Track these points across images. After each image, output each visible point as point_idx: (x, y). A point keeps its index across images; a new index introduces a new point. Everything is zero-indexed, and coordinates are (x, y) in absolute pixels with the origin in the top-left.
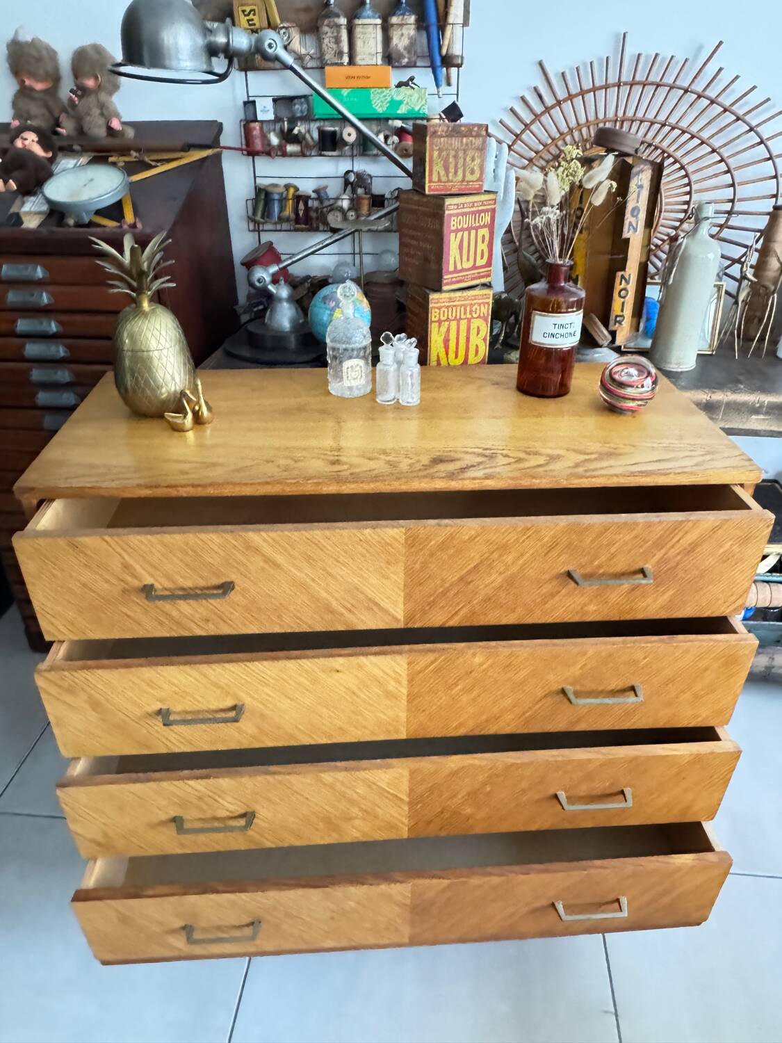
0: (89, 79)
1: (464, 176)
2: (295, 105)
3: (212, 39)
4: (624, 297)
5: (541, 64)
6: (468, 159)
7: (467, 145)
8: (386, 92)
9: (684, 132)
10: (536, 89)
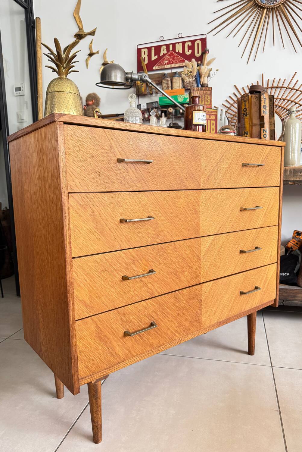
0: (90, 101)
1: (205, 103)
2: (153, 104)
3: (127, 76)
4: (266, 137)
5: (235, 86)
6: (206, 97)
7: (205, 93)
8: (183, 96)
9: (288, 101)
10: (234, 94)
